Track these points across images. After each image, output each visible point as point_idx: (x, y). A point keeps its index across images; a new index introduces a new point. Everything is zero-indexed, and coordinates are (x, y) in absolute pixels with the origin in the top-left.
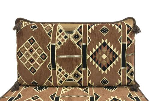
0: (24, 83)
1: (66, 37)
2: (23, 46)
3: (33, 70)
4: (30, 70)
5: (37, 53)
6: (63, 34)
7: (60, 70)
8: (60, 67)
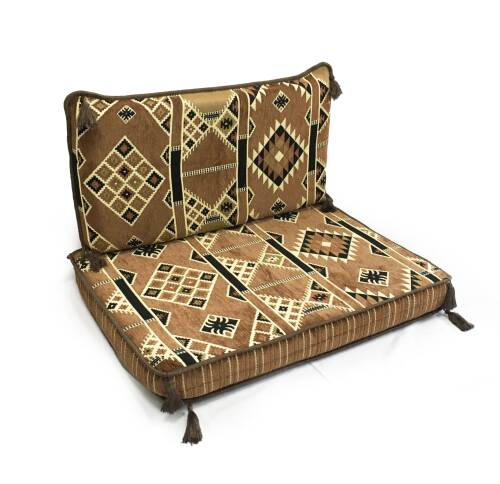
0: (109, 248)
1: (204, 128)
2: (104, 163)
3: (130, 216)
4: (124, 216)
5: (137, 174)
6: (197, 121)
7: (192, 202)
8: (191, 196)
